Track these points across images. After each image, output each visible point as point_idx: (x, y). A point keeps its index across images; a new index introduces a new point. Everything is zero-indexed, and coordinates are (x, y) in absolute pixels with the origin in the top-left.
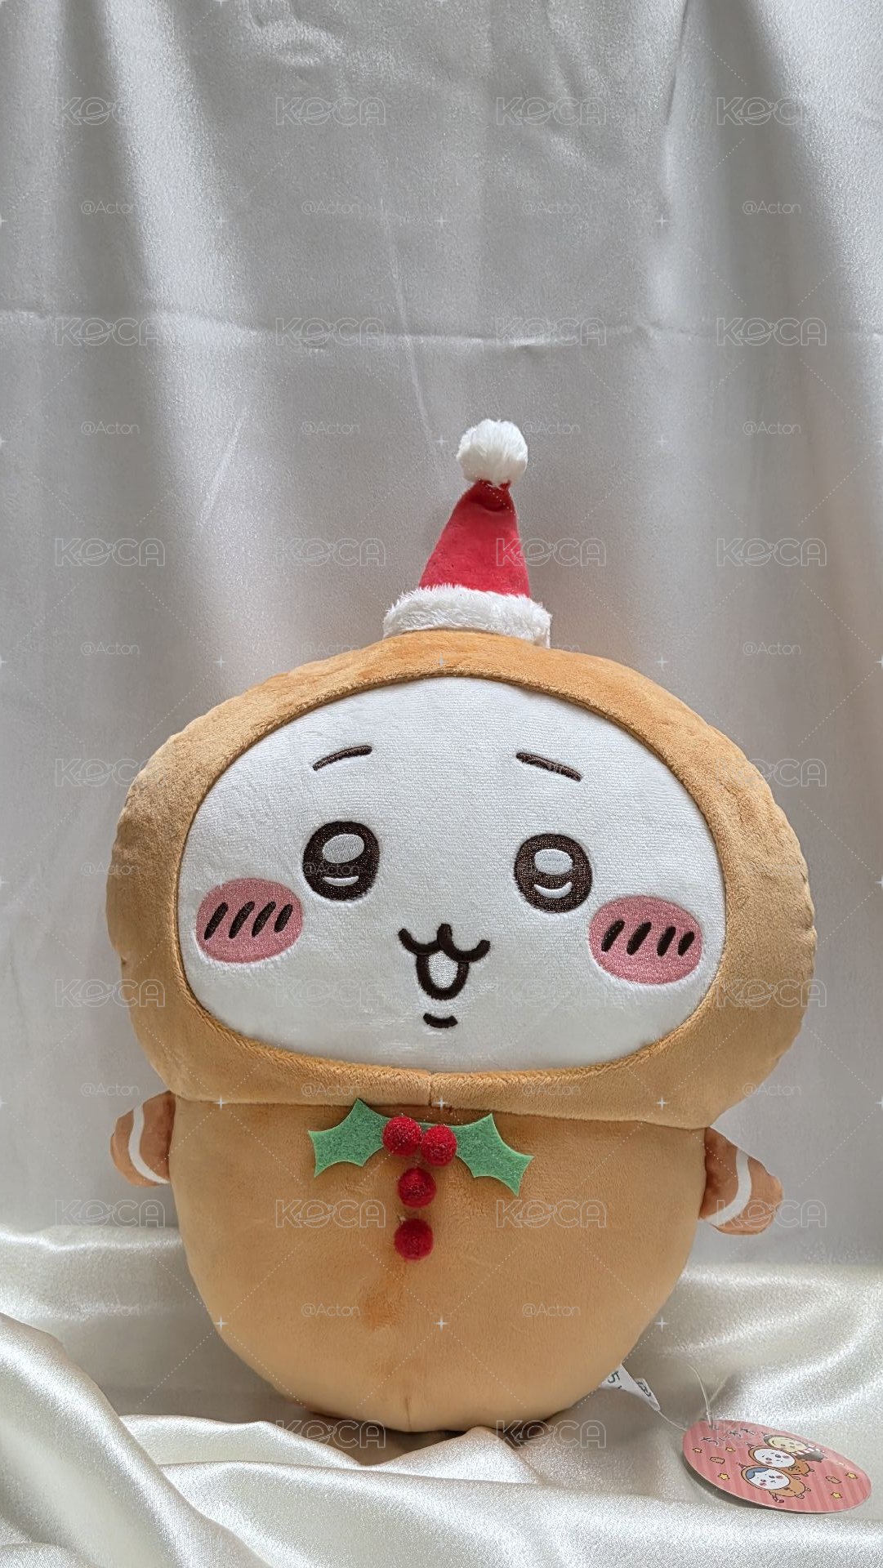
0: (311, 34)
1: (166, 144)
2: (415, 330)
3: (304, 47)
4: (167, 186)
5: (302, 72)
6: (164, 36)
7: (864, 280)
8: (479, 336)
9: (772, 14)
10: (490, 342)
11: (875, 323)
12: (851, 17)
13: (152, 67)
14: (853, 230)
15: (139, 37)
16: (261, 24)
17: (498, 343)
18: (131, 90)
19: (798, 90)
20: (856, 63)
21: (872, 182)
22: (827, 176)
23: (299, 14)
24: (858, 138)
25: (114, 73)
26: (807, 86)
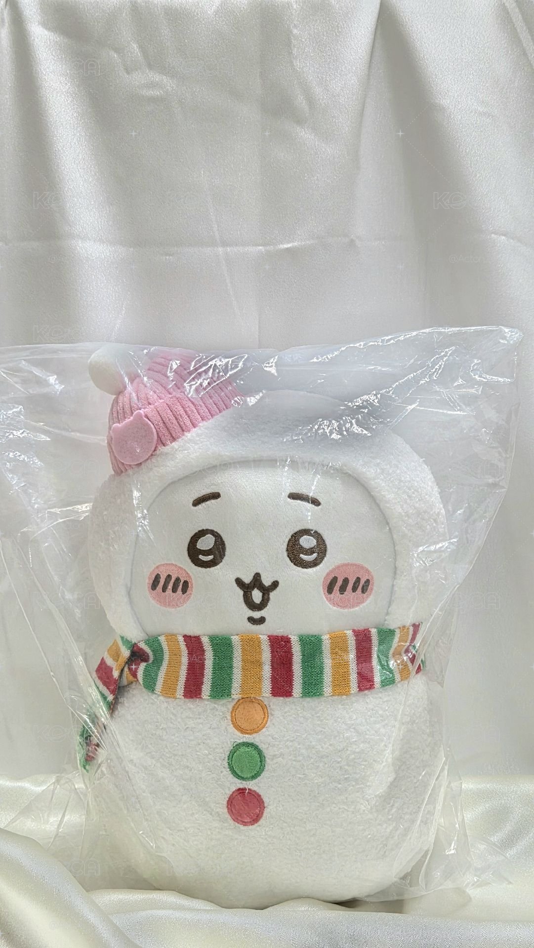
0: (156, 77)
1: (77, 144)
2: (224, 244)
3: (152, 85)
4: (79, 168)
5: (153, 100)
6: (73, 82)
7: (484, 204)
8: (261, 245)
9: (422, 55)
10: (268, 248)
11: (492, 229)
12: (467, 54)
13: (67, 101)
14: (476, 176)
15: (59, 83)
16: (128, 73)
17: (271, 248)
18: (55, 114)
19: (440, 99)
20: (472, 80)
21: (486, 148)
22: (459, 146)
23: (150, 67)
24: (476, 124)
25: (46, 105)
26: (445, 95)
